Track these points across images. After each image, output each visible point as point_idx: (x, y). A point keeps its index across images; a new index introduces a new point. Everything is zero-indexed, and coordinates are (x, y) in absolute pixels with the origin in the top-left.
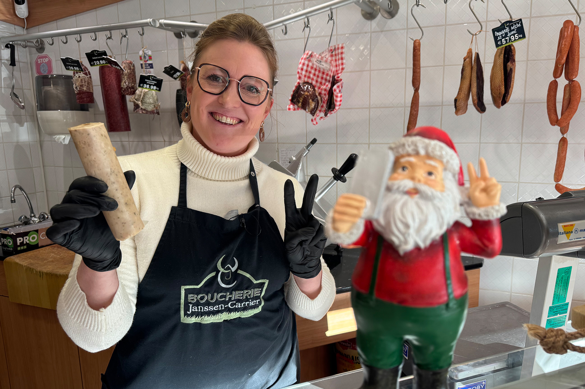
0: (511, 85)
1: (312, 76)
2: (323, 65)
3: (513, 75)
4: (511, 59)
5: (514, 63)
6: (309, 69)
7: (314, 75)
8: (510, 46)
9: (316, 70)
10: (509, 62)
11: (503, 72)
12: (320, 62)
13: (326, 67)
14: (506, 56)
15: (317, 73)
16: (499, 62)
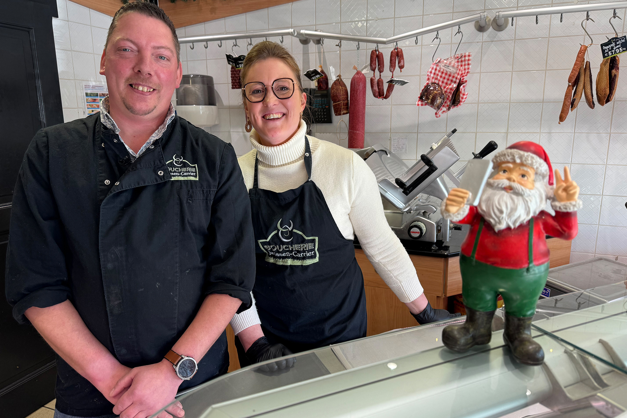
0: (615, 87)
1: (439, 78)
2: (450, 69)
3: (616, 80)
4: (615, 67)
5: (618, 70)
6: (437, 72)
7: (441, 77)
8: (614, 57)
9: (443, 73)
10: (613, 69)
11: (608, 77)
12: (448, 67)
13: (453, 71)
14: (611, 64)
15: (444, 75)
16: (605, 69)
